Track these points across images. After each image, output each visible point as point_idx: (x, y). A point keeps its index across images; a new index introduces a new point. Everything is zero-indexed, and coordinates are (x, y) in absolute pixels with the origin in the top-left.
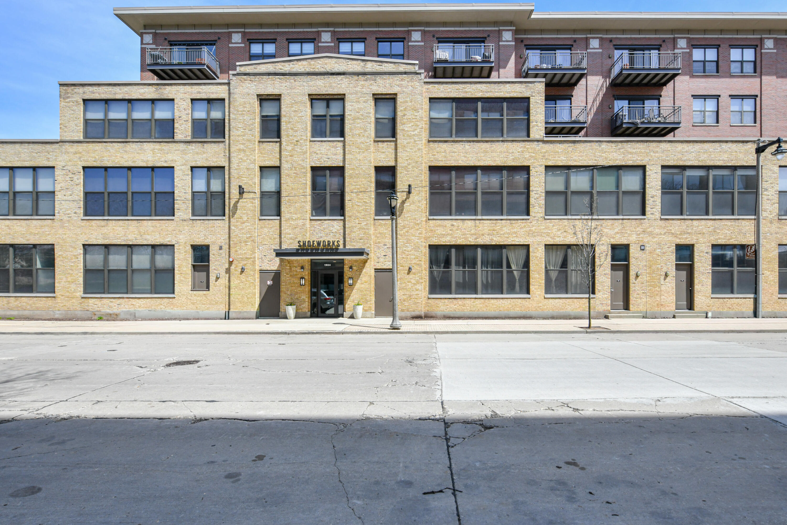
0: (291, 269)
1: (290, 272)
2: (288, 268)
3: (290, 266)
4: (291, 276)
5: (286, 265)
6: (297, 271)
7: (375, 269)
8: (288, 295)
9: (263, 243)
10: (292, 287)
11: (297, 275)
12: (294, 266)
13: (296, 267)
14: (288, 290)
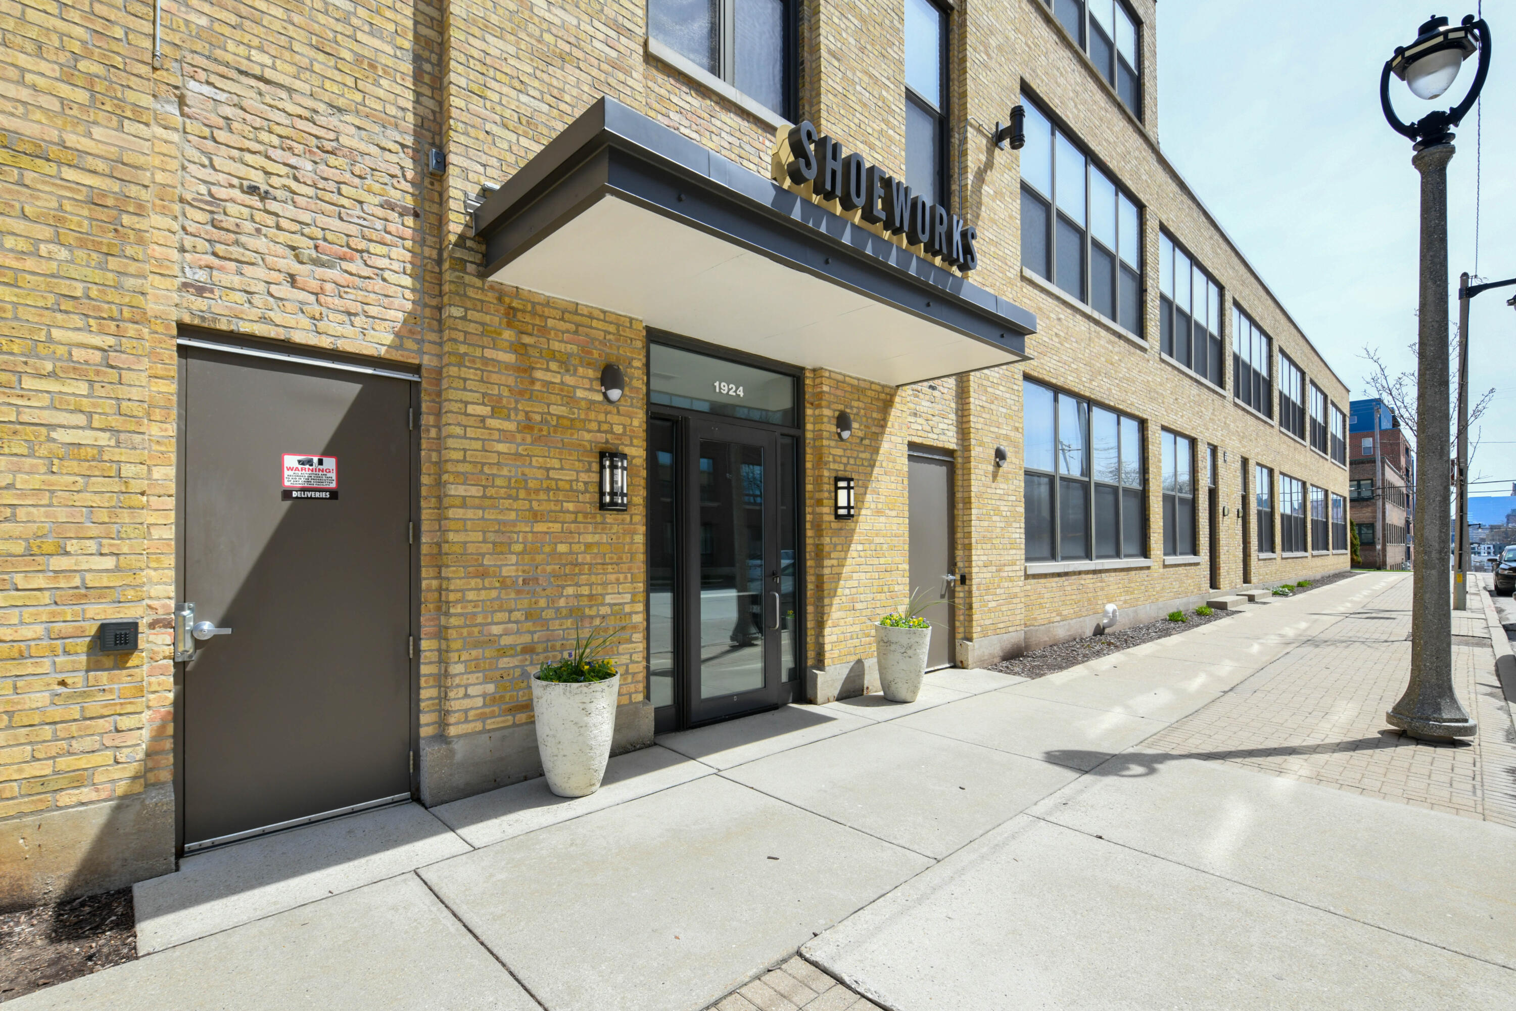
0: (525, 370)
1: (520, 394)
2: (509, 358)
3: (520, 349)
4: (527, 426)
5: (489, 334)
6: (570, 399)
7: (912, 446)
8: (504, 584)
9: (233, 52)
10: (536, 517)
11: (572, 425)
12: (553, 356)
13: (565, 363)
14: (501, 548)
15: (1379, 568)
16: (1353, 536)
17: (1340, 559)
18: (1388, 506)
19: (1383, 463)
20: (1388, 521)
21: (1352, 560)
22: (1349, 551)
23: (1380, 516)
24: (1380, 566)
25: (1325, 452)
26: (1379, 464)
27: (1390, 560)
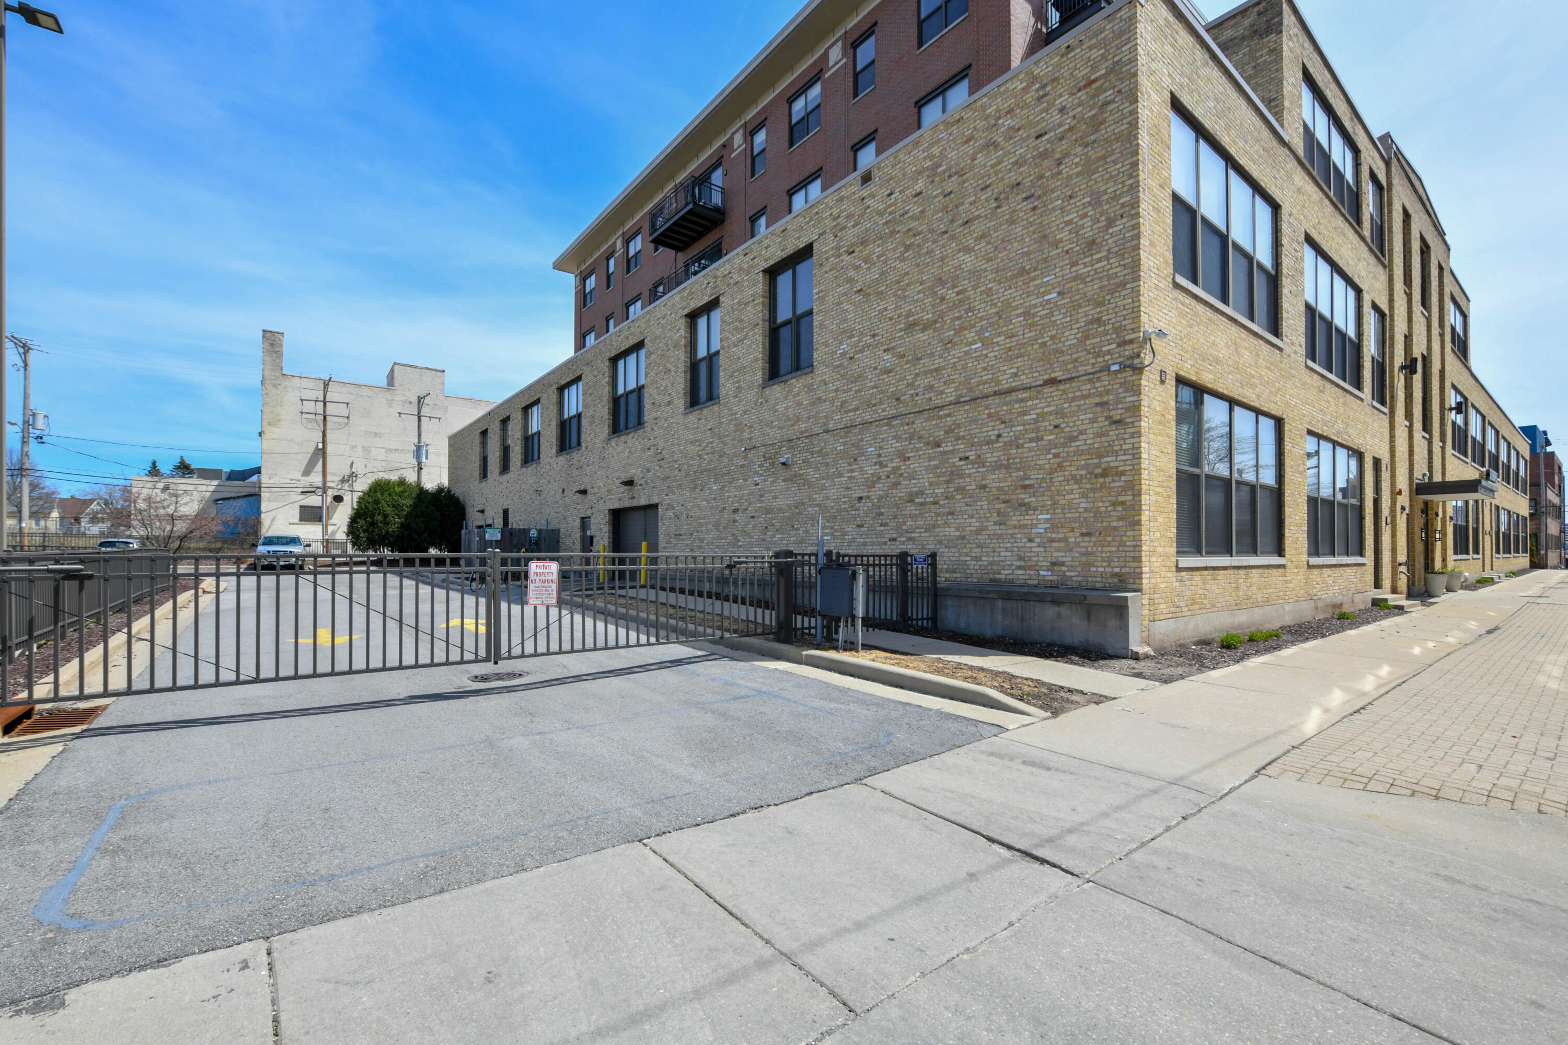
15: (1543, 568)
16: (1531, 544)
17: (1523, 560)
18: (1549, 520)
19: (1546, 486)
20: (1549, 532)
21: (1531, 561)
22: (1528, 555)
23: (1543, 528)
24: (1544, 566)
25: (1509, 483)
26: (1543, 487)
27: (1550, 563)
